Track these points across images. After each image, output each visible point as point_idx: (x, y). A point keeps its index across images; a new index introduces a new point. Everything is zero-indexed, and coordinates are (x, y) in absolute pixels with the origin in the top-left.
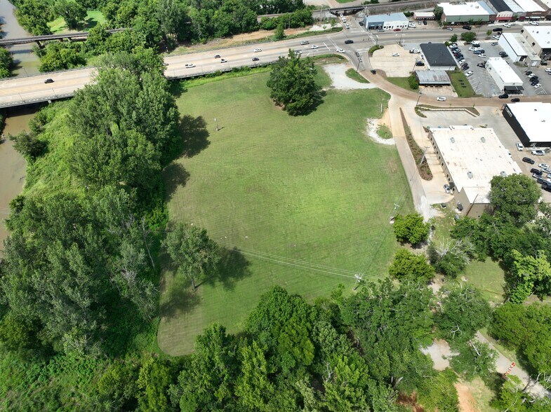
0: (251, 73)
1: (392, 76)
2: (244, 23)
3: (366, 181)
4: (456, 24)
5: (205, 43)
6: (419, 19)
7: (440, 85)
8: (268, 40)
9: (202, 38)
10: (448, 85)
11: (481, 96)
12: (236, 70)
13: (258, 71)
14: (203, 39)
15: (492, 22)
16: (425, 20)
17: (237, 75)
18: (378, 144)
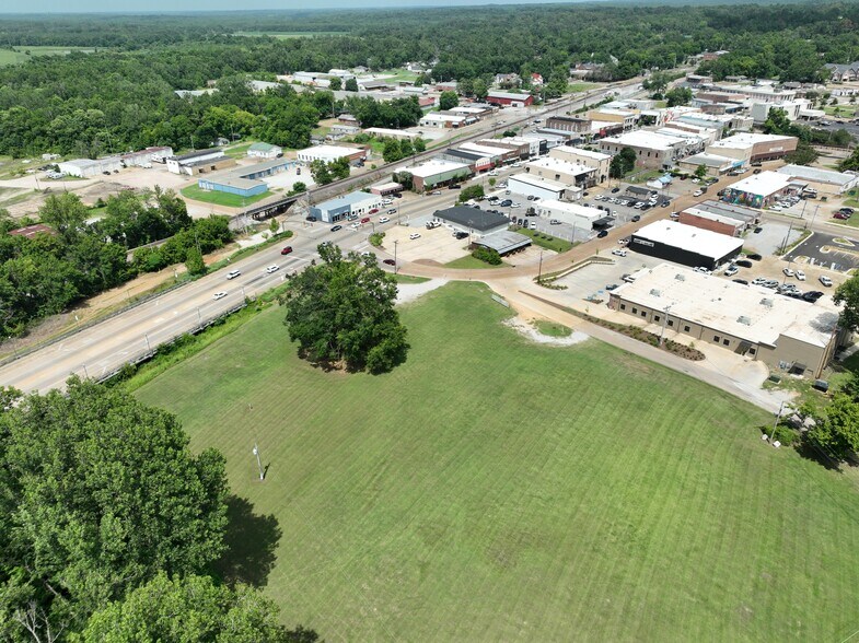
0: (205, 342)
1: (448, 261)
2: (105, 269)
3: (642, 407)
4: (440, 185)
5: (26, 334)
6: (385, 194)
7: (521, 249)
8: (177, 283)
9: (10, 325)
10: (529, 245)
11: (579, 243)
12: (166, 350)
13: (220, 333)
14: (20, 326)
15: (473, 175)
16: (395, 193)
17: (180, 356)
18: (568, 347)
